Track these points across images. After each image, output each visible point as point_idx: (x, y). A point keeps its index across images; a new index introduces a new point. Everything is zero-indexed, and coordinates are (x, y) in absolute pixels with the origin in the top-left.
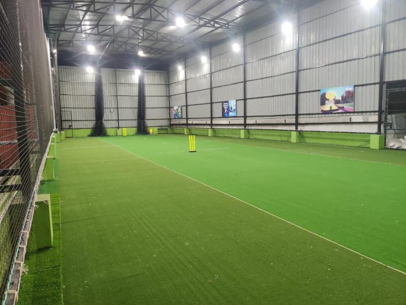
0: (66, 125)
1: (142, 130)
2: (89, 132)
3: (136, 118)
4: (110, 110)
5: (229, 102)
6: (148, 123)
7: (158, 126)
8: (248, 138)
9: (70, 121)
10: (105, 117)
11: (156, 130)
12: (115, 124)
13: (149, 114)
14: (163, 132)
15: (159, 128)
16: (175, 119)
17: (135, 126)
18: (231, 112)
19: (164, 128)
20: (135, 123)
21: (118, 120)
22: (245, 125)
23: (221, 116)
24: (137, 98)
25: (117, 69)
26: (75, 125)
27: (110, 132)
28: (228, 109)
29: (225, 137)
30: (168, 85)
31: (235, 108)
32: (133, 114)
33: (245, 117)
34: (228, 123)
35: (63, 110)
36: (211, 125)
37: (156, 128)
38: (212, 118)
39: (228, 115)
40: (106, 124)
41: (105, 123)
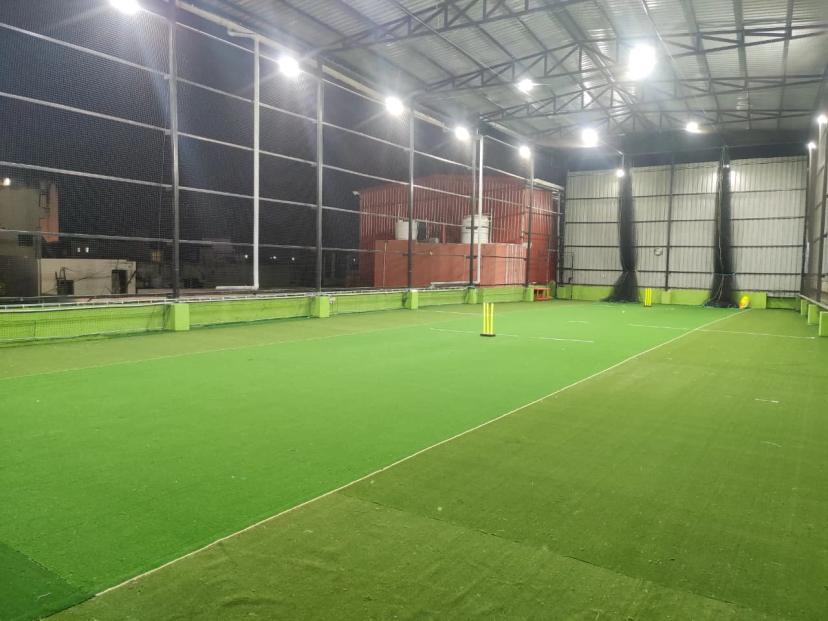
0: (567, 276)
2: (606, 292)
3: (710, 268)
4: (655, 251)
6: (742, 282)
7: (769, 291)
9: (570, 269)
10: (641, 265)
14: (782, 305)
15: (771, 295)
17: (706, 287)
19: (787, 295)
20: (708, 281)
21: (667, 272)
25: (677, 166)
32: (704, 260)
35: (567, 249)
37: (765, 295)
40: (642, 279)
41: (640, 276)
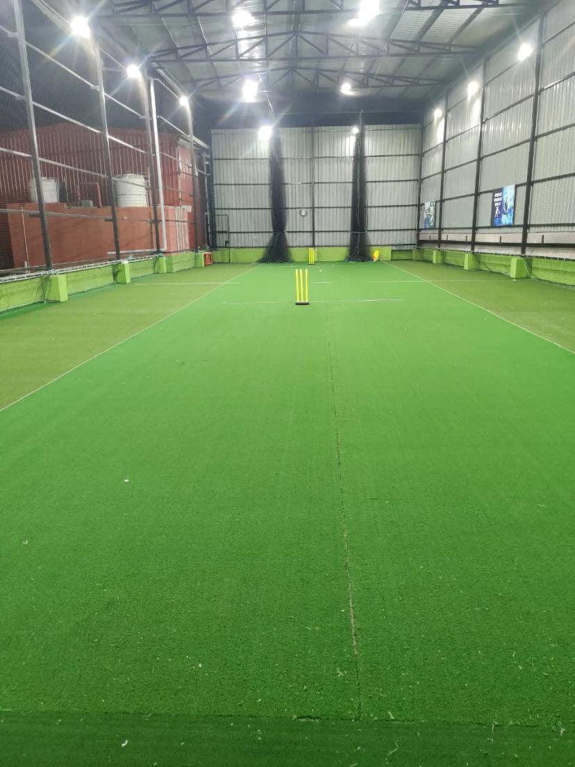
0: (221, 239)
1: (359, 251)
2: (260, 253)
3: (348, 226)
4: (300, 212)
5: (505, 191)
6: (372, 238)
7: (392, 245)
8: (526, 278)
9: (226, 232)
10: (289, 226)
11: (387, 253)
12: (306, 238)
13: (375, 219)
14: (403, 256)
15: (394, 248)
16: (426, 229)
17: (345, 244)
18: (505, 214)
19: (405, 248)
20: (346, 238)
21: (313, 232)
22: (524, 245)
23: (489, 225)
24: (350, 187)
25: (316, 129)
26: (234, 241)
27: (296, 254)
28: (501, 207)
29: (492, 272)
30: (420, 155)
31: (512, 204)
32: (343, 220)
33: (526, 227)
34: (498, 241)
35: (217, 212)
36: (473, 243)
37: (390, 248)
38: (475, 229)
39: (500, 221)
40: (291, 239)
41: (289, 237)
